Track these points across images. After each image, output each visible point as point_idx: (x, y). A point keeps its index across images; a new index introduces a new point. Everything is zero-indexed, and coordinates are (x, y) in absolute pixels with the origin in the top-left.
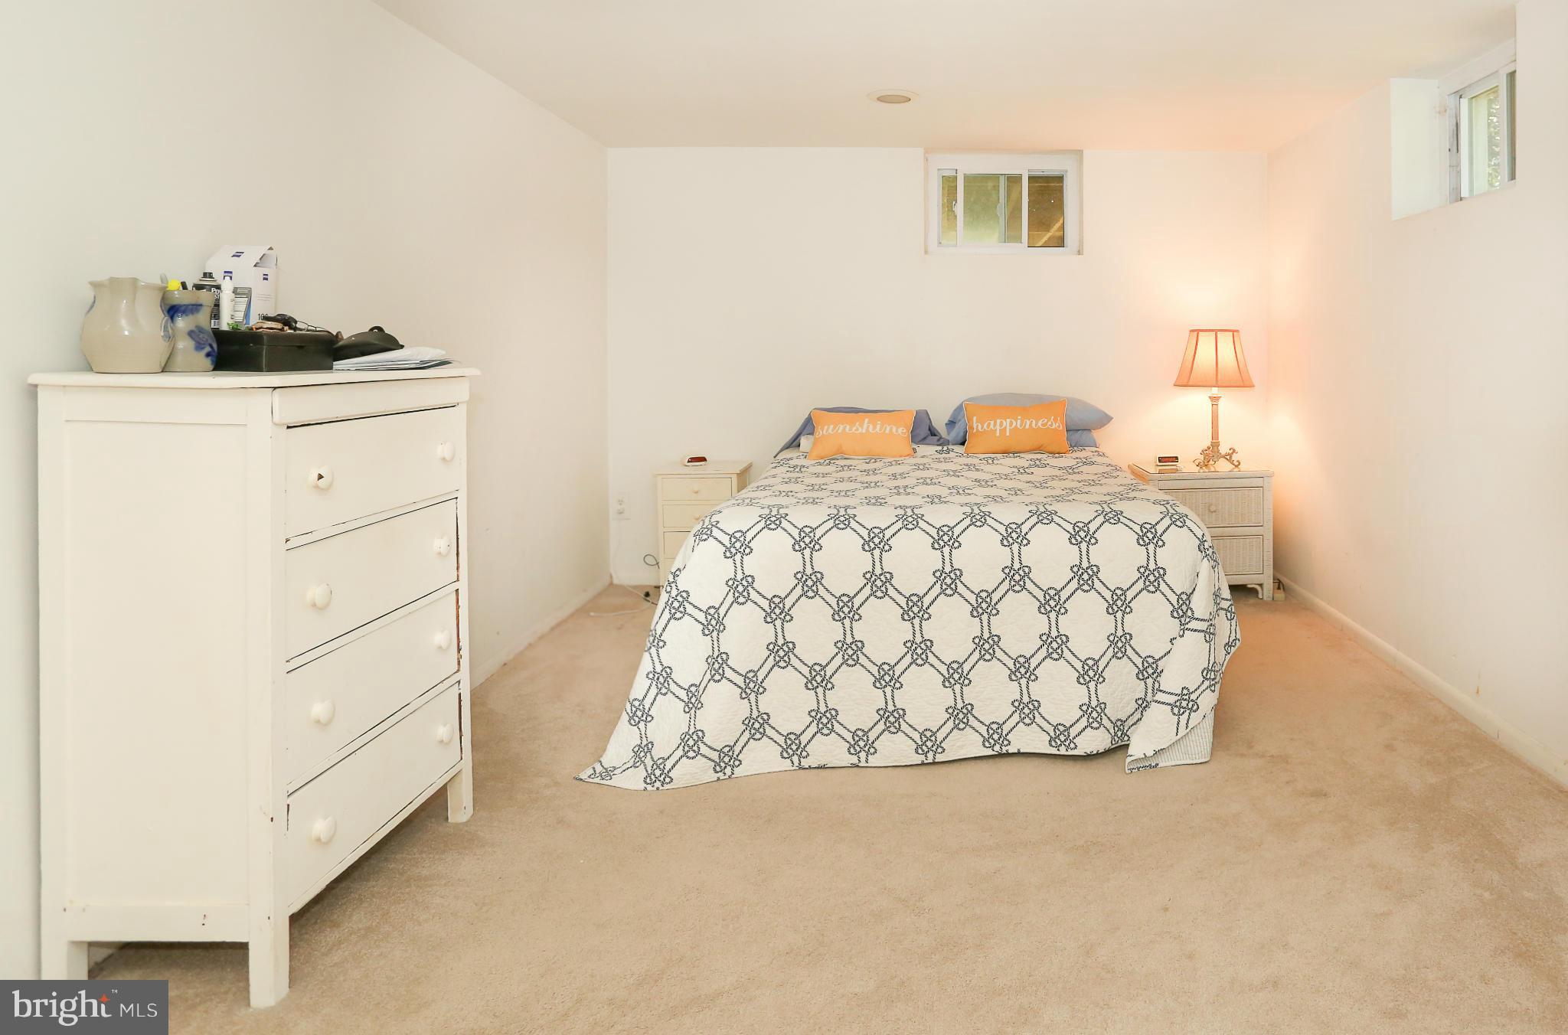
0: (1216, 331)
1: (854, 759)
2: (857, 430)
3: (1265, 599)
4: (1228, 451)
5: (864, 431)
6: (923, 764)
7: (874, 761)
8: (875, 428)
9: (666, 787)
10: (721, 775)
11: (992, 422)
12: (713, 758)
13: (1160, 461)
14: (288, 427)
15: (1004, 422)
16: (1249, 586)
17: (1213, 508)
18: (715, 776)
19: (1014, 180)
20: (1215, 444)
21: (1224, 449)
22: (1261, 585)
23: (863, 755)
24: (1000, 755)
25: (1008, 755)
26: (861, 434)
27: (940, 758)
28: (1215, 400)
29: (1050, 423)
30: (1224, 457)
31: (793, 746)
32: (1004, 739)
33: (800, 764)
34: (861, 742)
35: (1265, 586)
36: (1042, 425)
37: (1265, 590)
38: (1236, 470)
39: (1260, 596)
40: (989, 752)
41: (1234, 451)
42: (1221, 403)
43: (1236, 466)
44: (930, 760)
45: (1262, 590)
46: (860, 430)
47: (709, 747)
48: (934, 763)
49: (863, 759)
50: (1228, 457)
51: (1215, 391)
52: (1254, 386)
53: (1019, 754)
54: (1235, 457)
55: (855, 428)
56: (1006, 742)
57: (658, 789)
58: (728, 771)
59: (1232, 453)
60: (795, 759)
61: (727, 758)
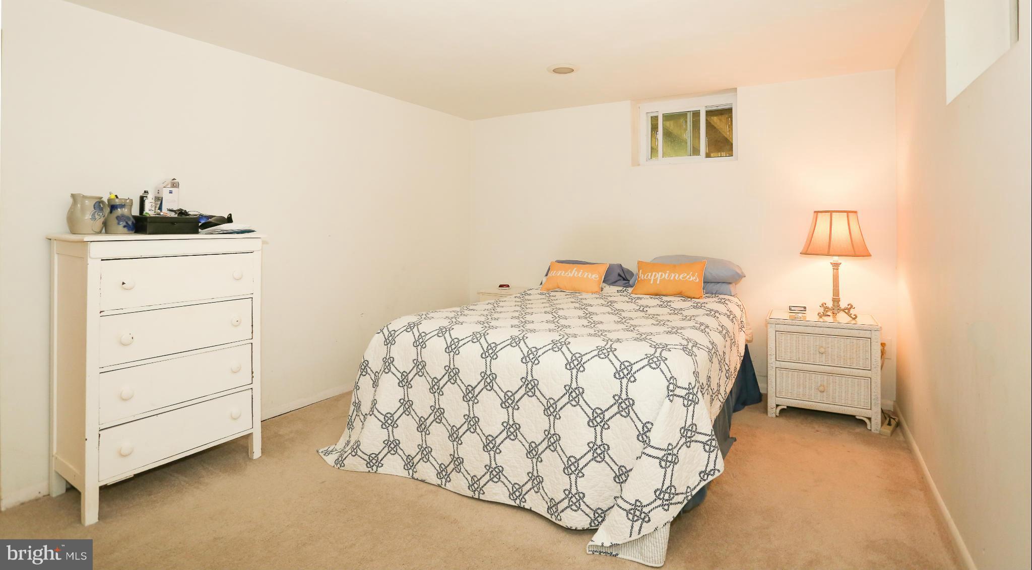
0: (831, 212)
1: (439, 482)
2: (568, 274)
3: (873, 430)
4: (847, 306)
5: (572, 275)
6: (472, 498)
7: (449, 486)
8: (578, 274)
9: (342, 468)
10: (370, 469)
11: (650, 274)
12: (366, 459)
13: (790, 309)
14: (102, 260)
15: (657, 274)
16: (857, 417)
17: (822, 350)
18: (367, 469)
19: (696, 114)
20: (836, 300)
21: (843, 305)
22: (870, 419)
23: (444, 480)
24: (519, 508)
25: (524, 509)
26: (570, 277)
27: (482, 497)
28: (836, 266)
29: (688, 277)
30: (843, 310)
31: (409, 464)
32: (522, 497)
33: (413, 476)
34: (442, 472)
35: (872, 420)
36: (682, 278)
37: (873, 422)
38: (853, 322)
39: (869, 428)
40: (513, 503)
41: (852, 306)
42: (841, 268)
43: (854, 319)
44: (477, 497)
45: (871, 423)
46: (569, 275)
47: (362, 452)
48: (479, 499)
49: (443, 483)
50: (848, 310)
51: (836, 259)
52: (870, 255)
53: (530, 511)
54: (852, 311)
55: (567, 273)
56: (523, 500)
57: (339, 468)
58: (375, 468)
59: (850, 308)
60: (411, 471)
61: (374, 461)
